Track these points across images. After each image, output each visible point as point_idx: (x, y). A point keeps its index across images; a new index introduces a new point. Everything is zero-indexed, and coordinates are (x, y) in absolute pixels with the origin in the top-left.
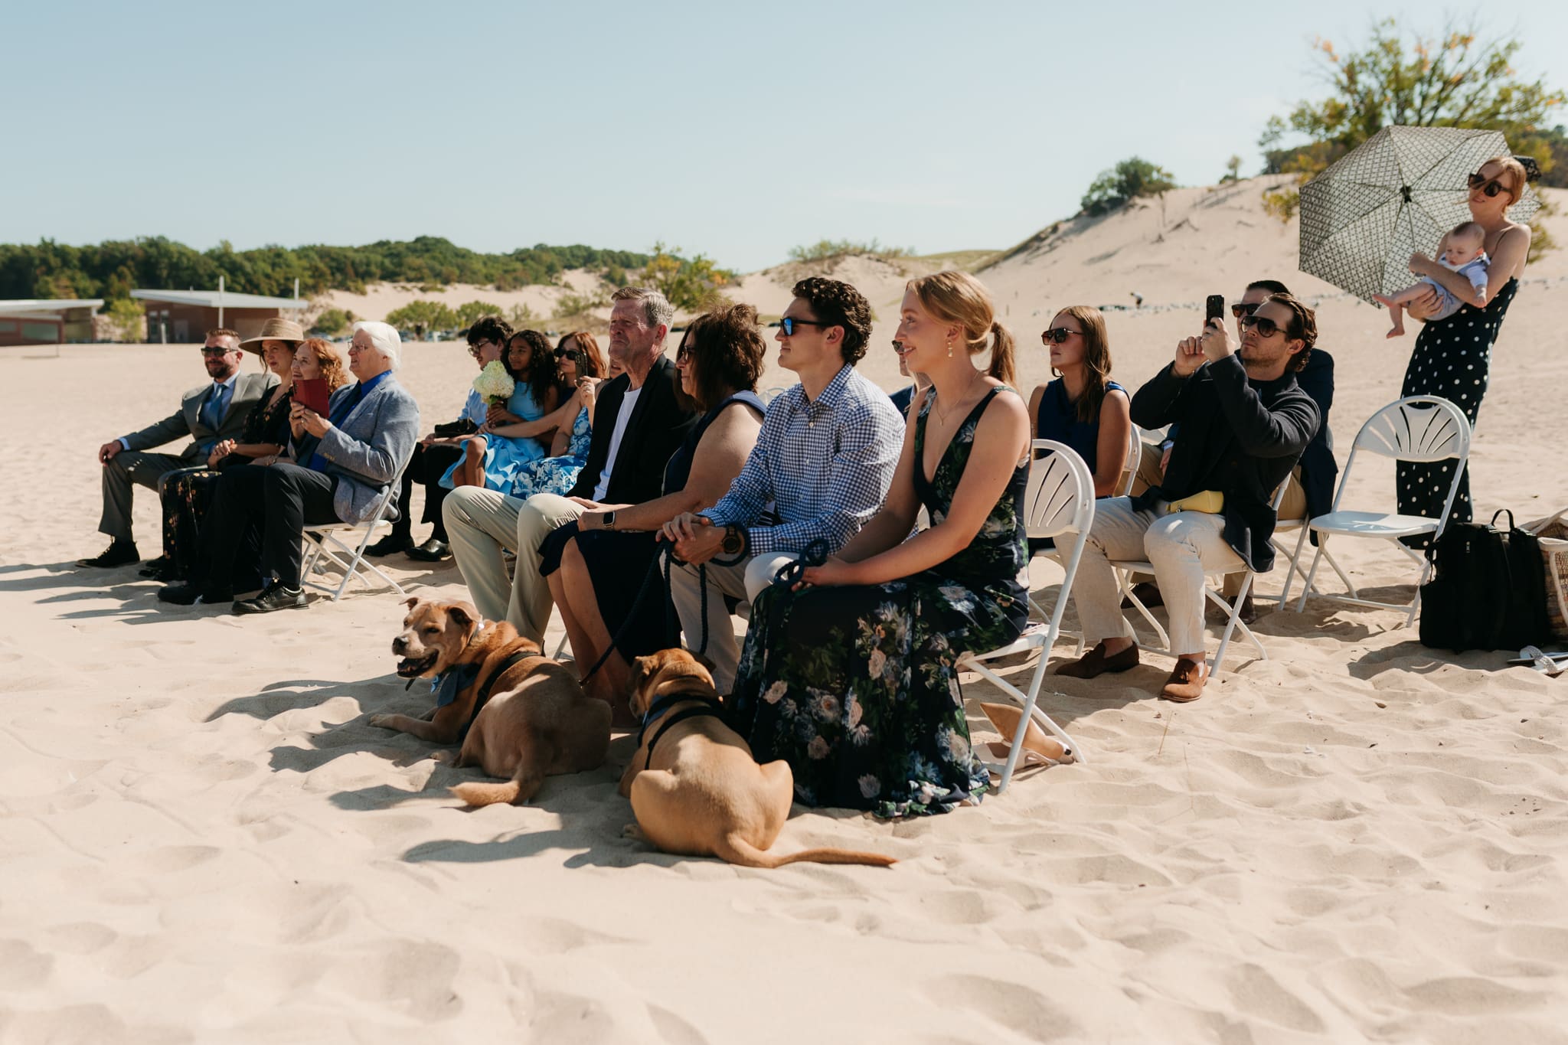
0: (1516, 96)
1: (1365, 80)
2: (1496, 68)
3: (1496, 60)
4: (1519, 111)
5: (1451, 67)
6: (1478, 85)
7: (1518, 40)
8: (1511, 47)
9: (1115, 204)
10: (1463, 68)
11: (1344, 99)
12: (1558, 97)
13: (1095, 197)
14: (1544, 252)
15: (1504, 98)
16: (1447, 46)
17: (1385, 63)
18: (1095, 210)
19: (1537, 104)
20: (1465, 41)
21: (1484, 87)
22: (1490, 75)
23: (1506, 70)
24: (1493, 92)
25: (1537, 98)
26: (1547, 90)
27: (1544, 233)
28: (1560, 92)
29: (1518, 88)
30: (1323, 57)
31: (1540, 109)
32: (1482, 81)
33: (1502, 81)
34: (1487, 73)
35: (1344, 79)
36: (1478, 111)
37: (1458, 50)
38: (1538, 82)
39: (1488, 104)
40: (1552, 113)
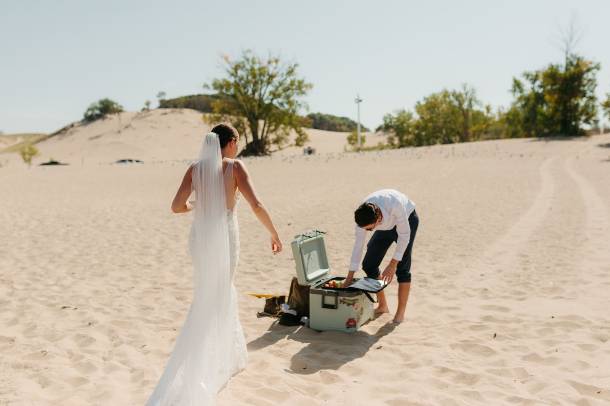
0: (296, 84)
1: (240, 73)
2: (290, 72)
3: (290, 69)
4: (297, 89)
5: (271, 70)
6: (283, 79)
8: (295, 65)
9: (99, 117)
10: (275, 71)
11: (232, 80)
13: (90, 113)
15: (292, 84)
16: (269, 62)
17: (248, 67)
18: (89, 119)
19: (303, 87)
20: (277, 61)
21: (285, 79)
22: (288, 74)
23: (293, 74)
24: (288, 81)
25: (303, 85)
26: (306, 83)
28: (310, 84)
29: (297, 81)
30: (223, 62)
31: (304, 89)
32: (285, 77)
33: (292, 78)
34: (286, 74)
35: (232, 71)
37: (274, 64)
38: (303, 79)
39: (286, 85)
40: (308, 91)
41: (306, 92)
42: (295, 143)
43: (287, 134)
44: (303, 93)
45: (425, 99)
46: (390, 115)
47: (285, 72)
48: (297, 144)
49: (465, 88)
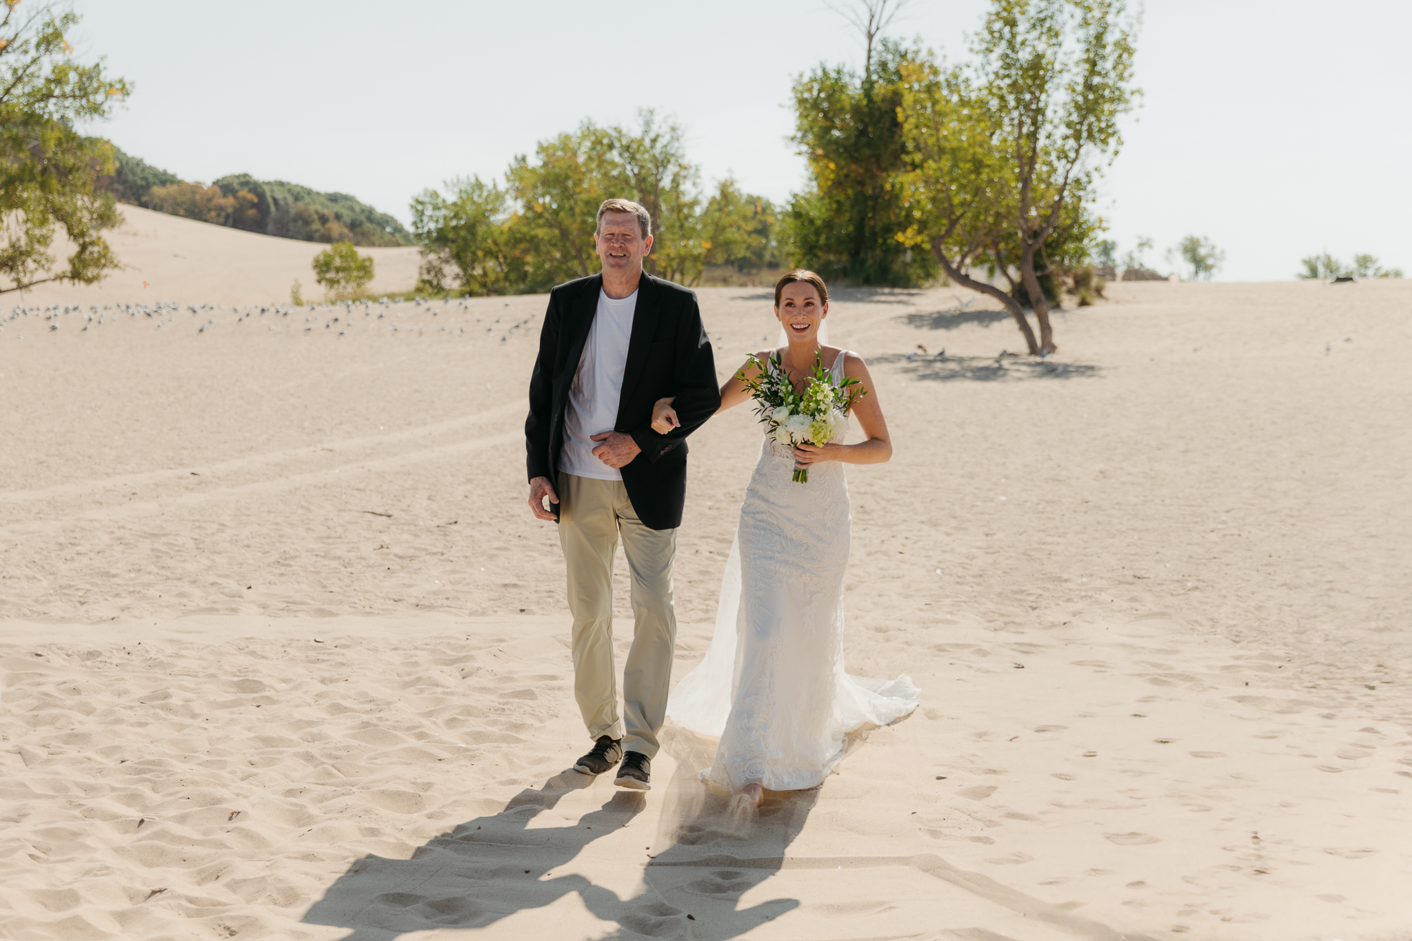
0: (73, 77)
2: (50, 40)
3: (50, 30)
4: (74, 97)
6: (27, 59)
7: (77, 12)
8: (68, 18)
12: (118, 86)
14: (105, 271)
15: (59, 78)
19: (96, 91)
21: (34, 61)
22: (43, 47)
23: (62, 45)
24: (45, 70)
25: (95, 84)
26: (107, 76)
27: (106, 247)
28: (121, 81)
29: (76, 69)
31: (99, 98)
32: (33, 53)
33: (58, 58)
34: (38, 46)
36: (27, 89)
38: (97, 65)
39: (40, 83)
40: (113, 105)
41: (105, 107)
42: (67, 268)
43: (44, 240)
44: (95, 109)
45: (542, 149)
46: (435, 194)
47: (34, 41)
48: (76, 275)
49: (648, 124)
